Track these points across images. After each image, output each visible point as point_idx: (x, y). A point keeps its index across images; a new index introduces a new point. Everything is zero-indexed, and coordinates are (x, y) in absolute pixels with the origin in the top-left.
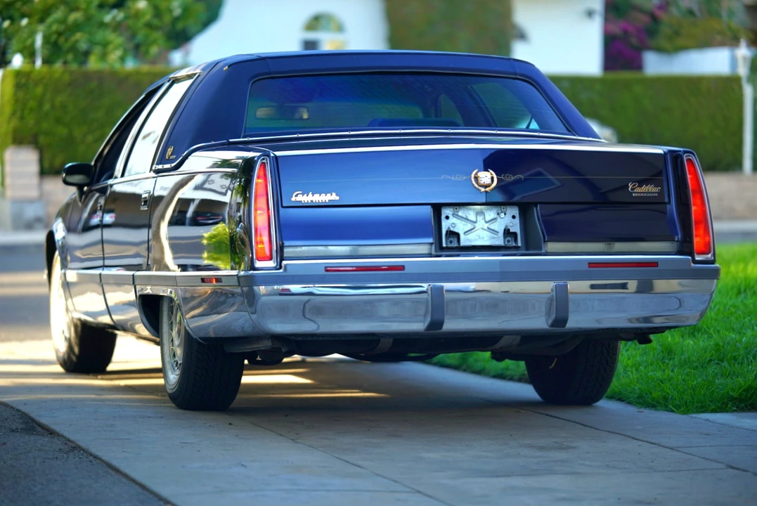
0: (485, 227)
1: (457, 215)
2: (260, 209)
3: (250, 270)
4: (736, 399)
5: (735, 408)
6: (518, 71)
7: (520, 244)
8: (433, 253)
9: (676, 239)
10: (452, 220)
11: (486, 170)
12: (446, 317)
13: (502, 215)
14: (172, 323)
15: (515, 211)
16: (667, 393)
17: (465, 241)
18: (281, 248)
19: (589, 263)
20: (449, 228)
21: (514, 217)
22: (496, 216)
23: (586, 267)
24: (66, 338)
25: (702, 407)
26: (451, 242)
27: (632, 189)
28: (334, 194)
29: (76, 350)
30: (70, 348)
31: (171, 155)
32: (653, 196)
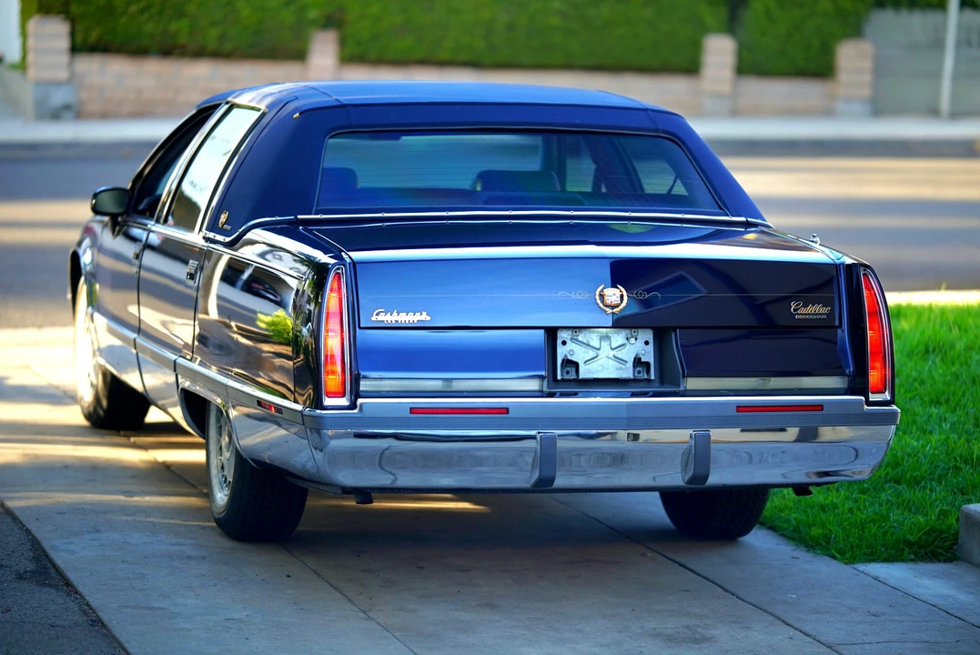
0: (611, 356)
1: (577, 340)
2: (332, 331)
3: (318, 409)
4: (914, 544)
5: (912, 556)
6: (661, 127)
7: (653, 378)
8: (545, 389)
9: (847, 372)
10: (570, 346)
11: (614, 285)
12: (557, 474)
13: (633, 340)
14: (221, 427)
15: (648, 335)
16: (830, 530)
17: (585, 373)
18: (356, 380)
19: (738, 407)
20: (566, 356)
21: (647, 343)
22: (625, 341)
23: (733, 412)
24: (92, 384)
25: (872, 554)
26: (568, 373)
27: (795, 310)
28: (424, 313)
29: (104, 403)
30: (97, 399)
31: (225, 223)
32: (820, 319)
